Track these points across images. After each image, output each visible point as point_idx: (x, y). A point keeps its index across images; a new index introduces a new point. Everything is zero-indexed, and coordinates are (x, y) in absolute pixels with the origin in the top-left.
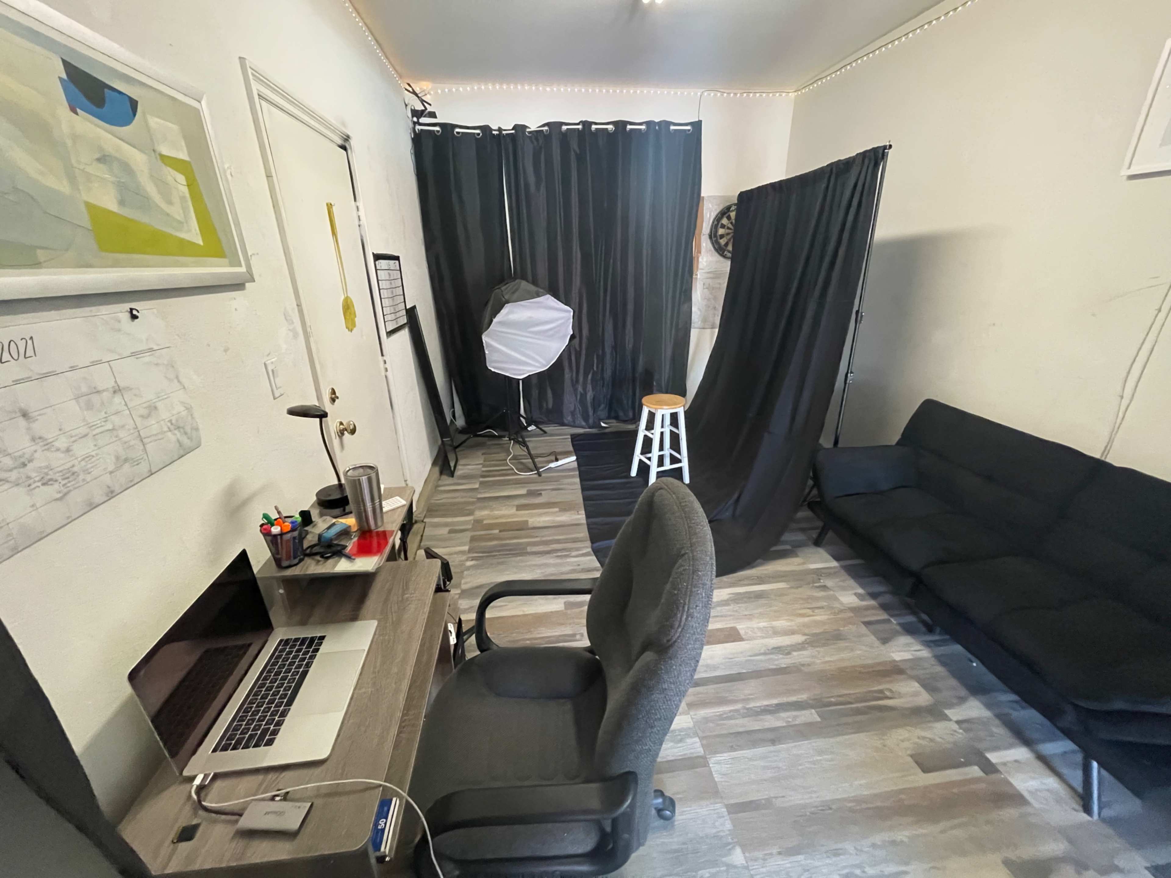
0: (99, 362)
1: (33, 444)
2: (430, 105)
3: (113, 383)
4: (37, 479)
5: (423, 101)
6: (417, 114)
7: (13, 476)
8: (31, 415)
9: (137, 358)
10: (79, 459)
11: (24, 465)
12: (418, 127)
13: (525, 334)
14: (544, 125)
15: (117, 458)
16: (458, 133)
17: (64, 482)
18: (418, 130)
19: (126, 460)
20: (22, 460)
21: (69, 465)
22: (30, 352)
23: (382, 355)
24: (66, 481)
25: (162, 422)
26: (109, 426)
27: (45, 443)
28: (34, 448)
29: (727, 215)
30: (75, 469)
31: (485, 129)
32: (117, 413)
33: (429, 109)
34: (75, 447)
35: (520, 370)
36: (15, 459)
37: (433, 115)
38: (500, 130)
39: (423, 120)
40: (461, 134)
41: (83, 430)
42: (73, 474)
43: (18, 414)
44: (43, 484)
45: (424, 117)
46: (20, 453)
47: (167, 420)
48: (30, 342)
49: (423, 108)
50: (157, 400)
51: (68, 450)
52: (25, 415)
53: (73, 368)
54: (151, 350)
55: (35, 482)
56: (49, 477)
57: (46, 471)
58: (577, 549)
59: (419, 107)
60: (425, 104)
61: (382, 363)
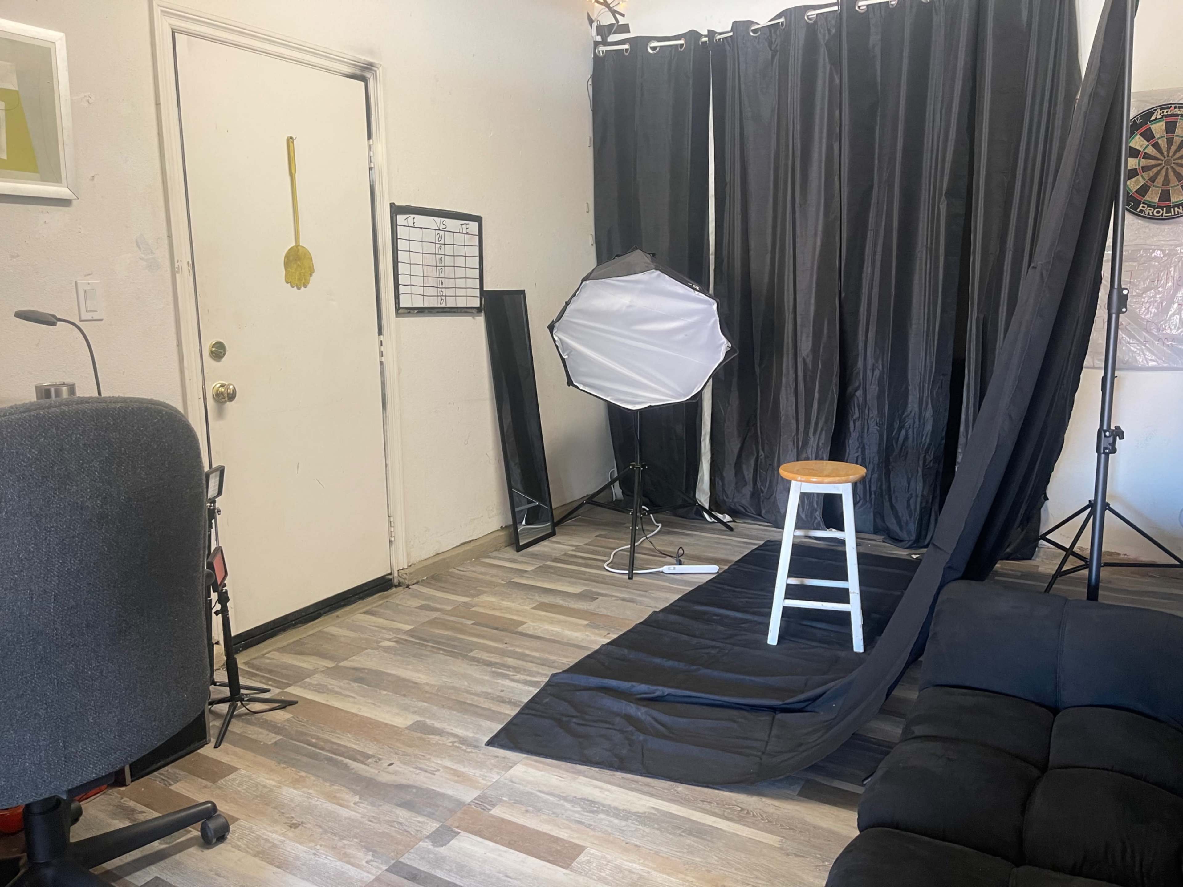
2: (623, 15)
5: (614, 12)
6: (604, 31)
12: (602, 48)
13: (626, 333)
14: (779, 16)
16: (654, 48)
18: (603, 51)
23: (380, 333)
29: (1143, 129)
31: (693, 35)
33: (622, 21)
35: (637, 396)
37: (625, 29)
38: (711, 33)
39: (612, 38)
40: (658, 49)
45: (614, 33)
49: (614, 22)
58: (530, 673)
59: (607, 19)
60: (617, 16)
61: (377, 344)
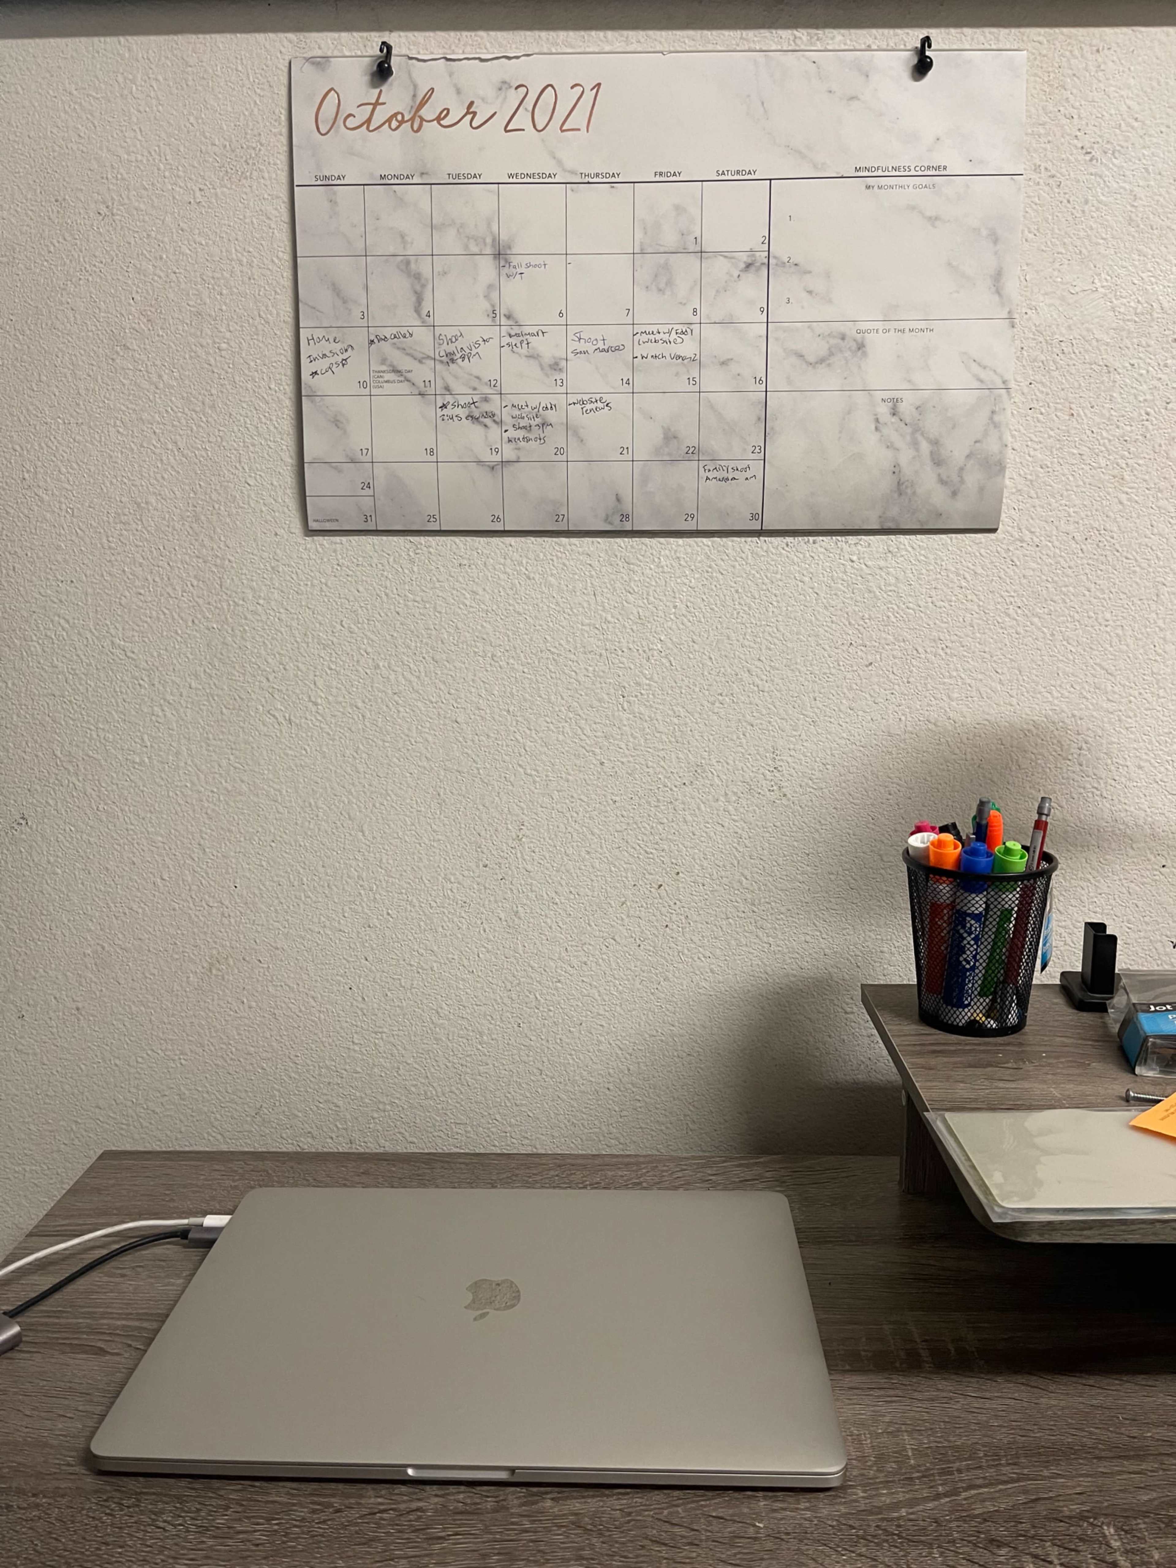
0: (743, 176)
1: (489, 321)
3: (754, 241)
4: (463, 400)
7: (422, 373)
8: (515, 260)
9: (868, 187)
10: (572, 399)
11: (451, 358)
15: (670, 436)
17: (512, 433)
19: (693, 453)
20: (451, 348)
21: (545, 401)
22: (578, 119)
24: (520, 434)
25: (860, 398)
26: (687, 348)
27: (516, 330)
28: (486, 333)
30: (550, 415)
32: (727, 322)
34: (575, 365)
36: (438, 340)
41: (616, 335)
42: (544, 424)
43: (488, 250)
44: (470, 417)
46: (453, 331)
47: (879, 395)
48: (589, 95)
50: (880, 326)
51: (555, 366)
52: (501, 255)
53: (665, 178)
54: (939, 171)
55: (456, 405)
56: (486, 407)
57: (487, 390)
